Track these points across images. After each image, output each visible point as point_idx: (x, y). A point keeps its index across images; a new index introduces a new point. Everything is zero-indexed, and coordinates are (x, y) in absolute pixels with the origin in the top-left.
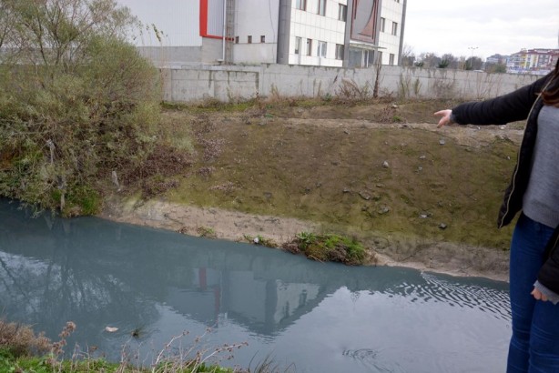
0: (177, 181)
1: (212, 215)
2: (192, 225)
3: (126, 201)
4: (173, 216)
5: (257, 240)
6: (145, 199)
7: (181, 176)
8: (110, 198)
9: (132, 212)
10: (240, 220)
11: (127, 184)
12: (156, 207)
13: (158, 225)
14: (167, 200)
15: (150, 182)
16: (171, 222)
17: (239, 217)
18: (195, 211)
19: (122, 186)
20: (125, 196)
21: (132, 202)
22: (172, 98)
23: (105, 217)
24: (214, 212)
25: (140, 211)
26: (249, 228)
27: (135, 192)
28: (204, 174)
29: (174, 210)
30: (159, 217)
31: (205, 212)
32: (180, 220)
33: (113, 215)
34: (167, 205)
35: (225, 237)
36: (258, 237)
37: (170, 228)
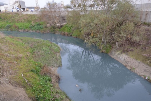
0: (134, 49)
1: (138, 64)
2: (130, 65)
3: (117, 52)
4: (126, 60)
5: (147, 78)
6: (122, 53)
7: (135, 48)
8: (114, 50)
9: (117, 56)
10: (146, 69)
11: (120, 47)
12: (123, 56)
13: (121, 62)
14: (128, 55)
15: (126, 47)
16: (125, 62)
17: (147, 67)
18: (134, 60)
19: (118, 47)
20: (117, 50)
21: (118, 53)
23: (110, 55)
24: (139, 63)
25: (119, 56)
26: (148, 73)
27: (121, 50)
28: (144, 49)
29: (128, 58)
30: (123, 59)
31: (137, 62)
32: (128, 62)
33: (112, 55)
34: (127, 56)
35: (137, 73)
37: (123, 64)
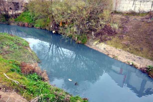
0: (111, 38)
1: (119, 52)
2: (111, 54)
3: (94, 42)
4: (107, 49)
5: (131, 64)
6: (100, 42)
7: (113, 37)
8: (90, 40)
9: (95, 45)
10: (128, 55)
11: (96, 36)
12: (102, 45)
13: (101, 51)
14: (106, 44)
15: (103, 37)
16: (105, 51)
17: (128, 54)
18: (114, 49)
19: (94, 37)
20: (94, 40)
21: (96, 42)
22: (119, 10)
23: (87, 46)
24: (120, 51)
25: (97, 46)
26: (130, 59)
27: (98, 39)
28: (121, 38)
29: (108, 47)
30: (102, 49)
31: (117, 50)
32: (108, 51)
33: (89, 45)
34: (106, 45)
35: (121, 60)
36: (132, 63)
37: (104, 53)
